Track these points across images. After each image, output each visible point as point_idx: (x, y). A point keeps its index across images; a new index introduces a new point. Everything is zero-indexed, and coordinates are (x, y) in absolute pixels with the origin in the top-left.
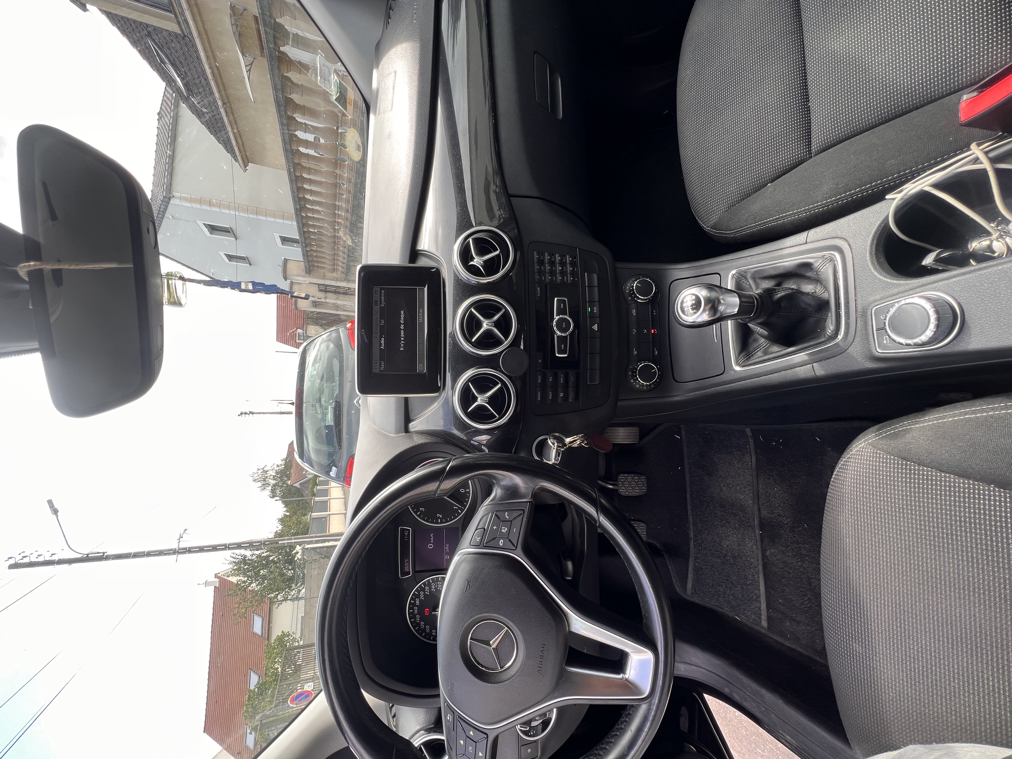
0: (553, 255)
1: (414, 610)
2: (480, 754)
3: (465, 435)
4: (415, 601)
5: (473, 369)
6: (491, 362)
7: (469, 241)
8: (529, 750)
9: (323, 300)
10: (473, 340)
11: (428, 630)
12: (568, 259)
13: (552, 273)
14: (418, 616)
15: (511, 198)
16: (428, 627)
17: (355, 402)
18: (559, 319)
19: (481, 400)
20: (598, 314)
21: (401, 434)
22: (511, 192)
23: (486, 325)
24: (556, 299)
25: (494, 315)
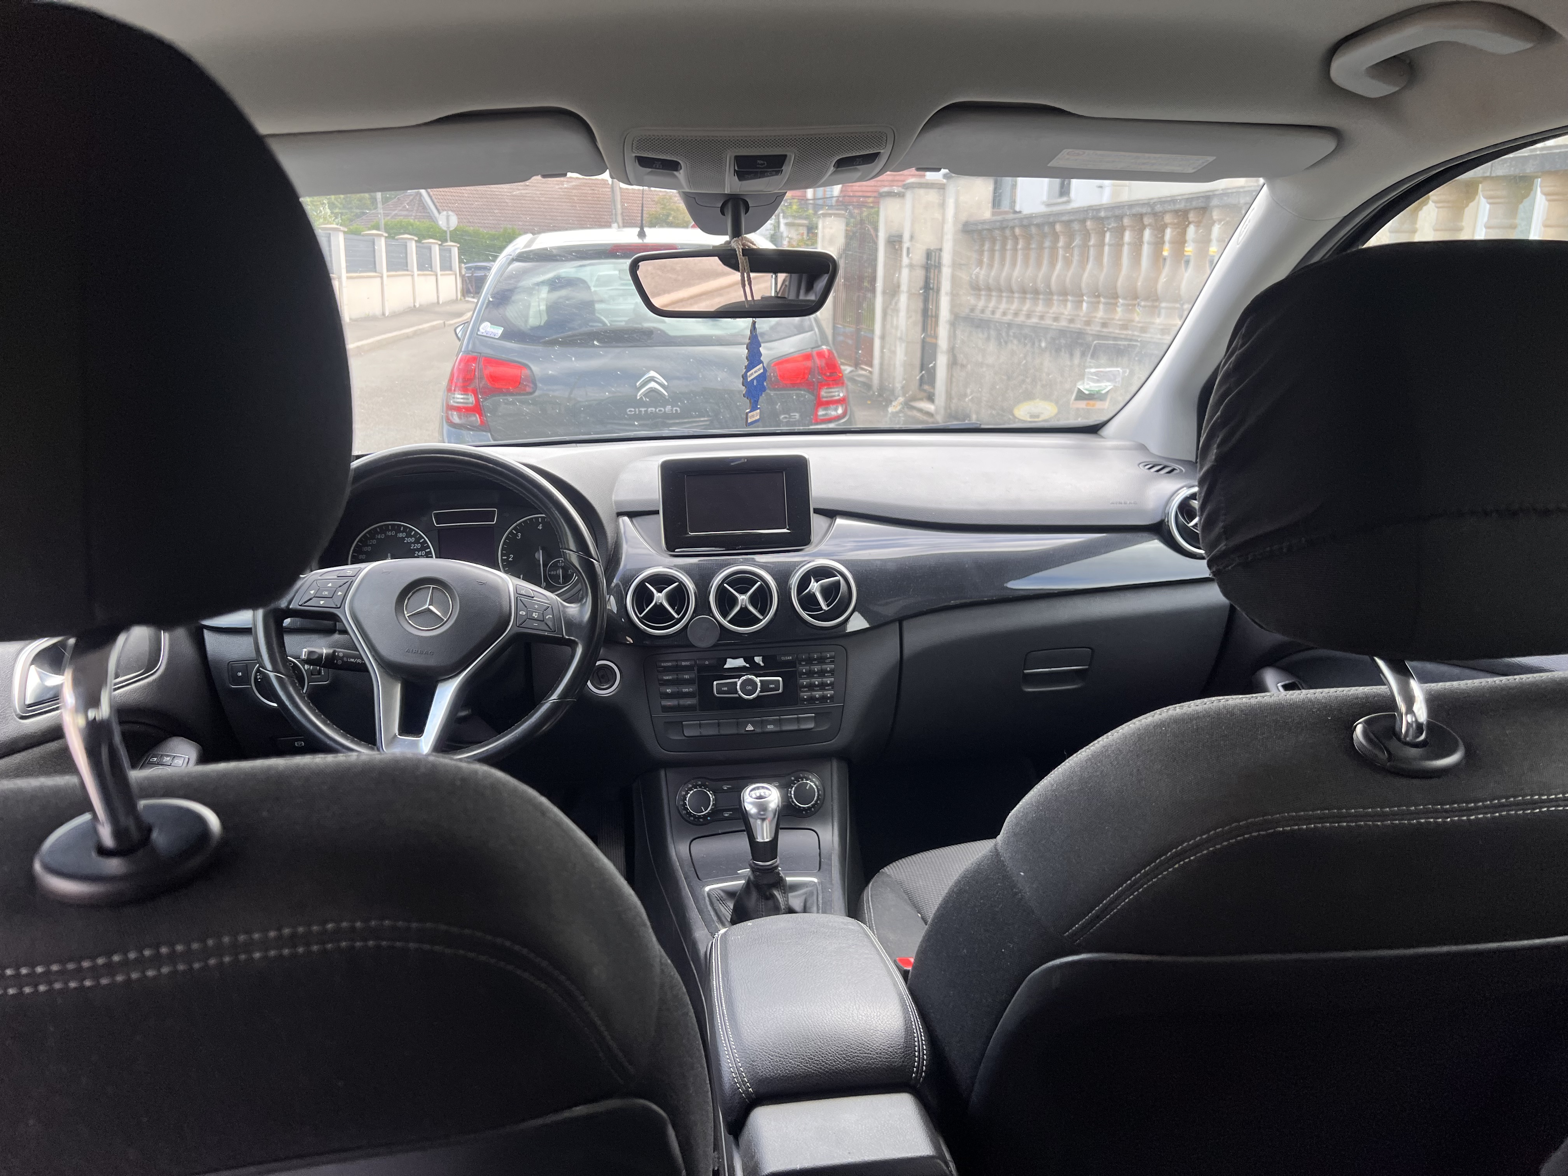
0: (833, 674)
1: (391, 531)
3: (617, 585)
4: (402, 532)
5: (695, 588)
6: (703, 606)
7: (837, 576)
8: (240, 674)
10: (725, 585)
11: (365, 549)
12: (829, 693)
13: (810, 674)
14: (383, 536)
15: (897, 624)
16: (369, 549)
17: (652, 373)
18: (755, 682)
19: (660, 597)
20: (767, 730)
21: (614, 507)
22: (905, 623)
23: (743, 599)
24: (780, 679)
25: (755, 607)
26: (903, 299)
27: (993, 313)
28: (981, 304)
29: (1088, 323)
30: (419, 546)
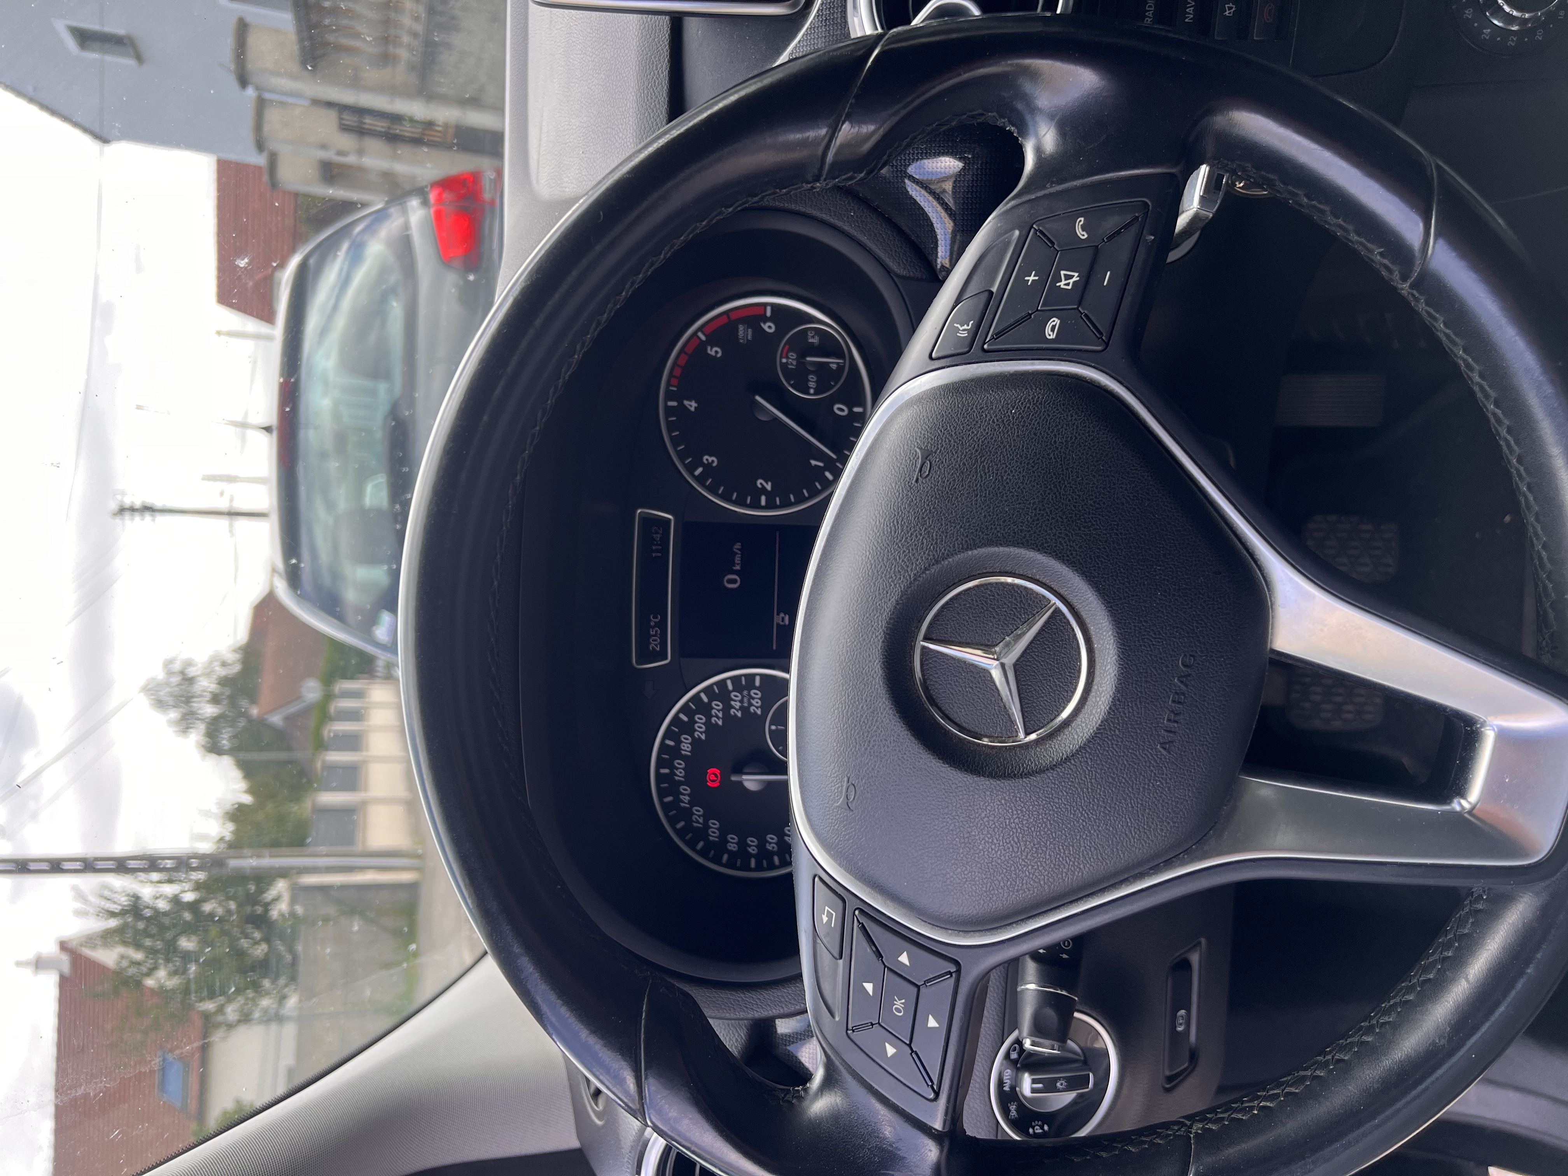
1: (672, 768)
2: (932, 1023)
4: (679, 742)
11: (714, 834)
14: (685, 790)
16: (714, 824)
27: (415, 35)
28: (404, 53)
30: (717, 706)
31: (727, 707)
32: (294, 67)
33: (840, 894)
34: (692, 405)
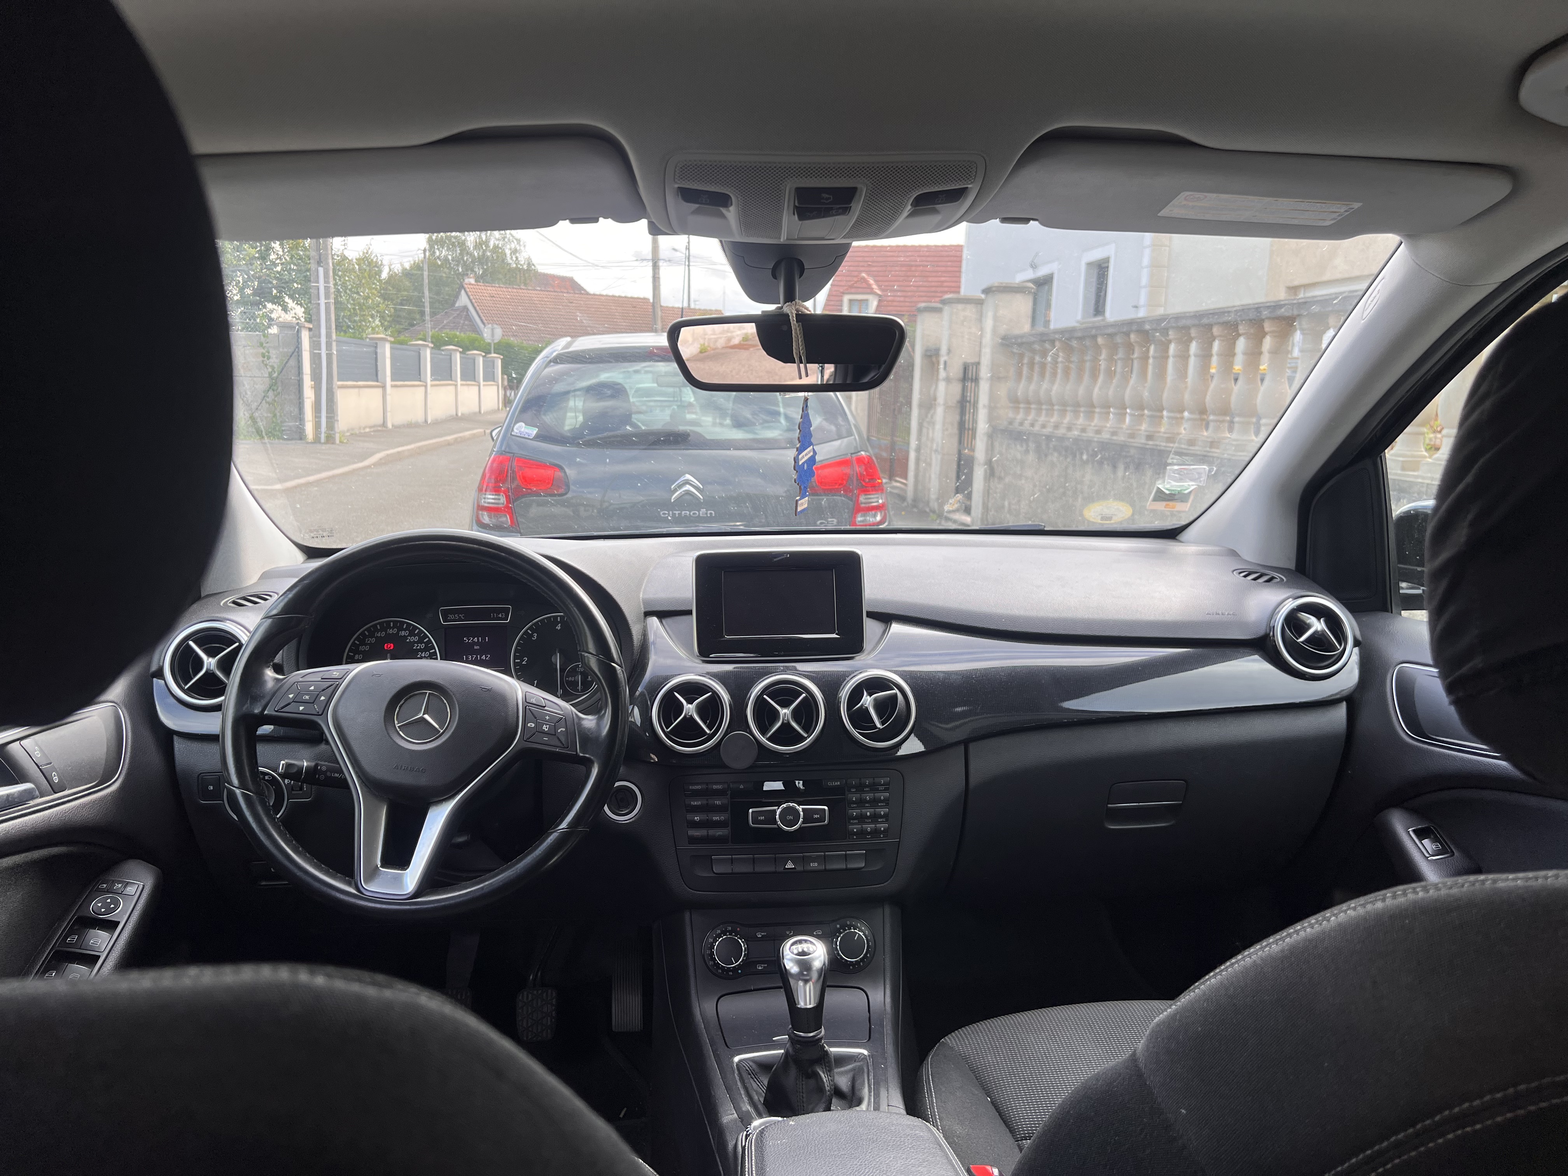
0: (887, 804)
1: (393, 628)
2: (301, 708)
3: (642, 694)
4: (405, 630)
5: (730, 699)
6: (738, 719)
7: (894, 689)
8: (212, 788)
9: (942, 374)
10: (765, 696)
11: (362, 648)
12: (882, 827)
13: (861, 803)
14: (383, 634)
15: (962, 748)
16: (367, 648)
17: (688, 477)
18: (797, 811)
19: (689, 709)
20: (809, 868)
21: (642, 606)
22: (972, 746)
23: (785, 712)
24: (826, 808)
25: (799, 723)
26: (940, 411)
27: (1032, 425)
28: (1020, 416)
29: (1132, 436)
30: (423, 646)
31: (421, 650)
32: (1003, 330)
33: (342, 678)
34: (559, 627)
